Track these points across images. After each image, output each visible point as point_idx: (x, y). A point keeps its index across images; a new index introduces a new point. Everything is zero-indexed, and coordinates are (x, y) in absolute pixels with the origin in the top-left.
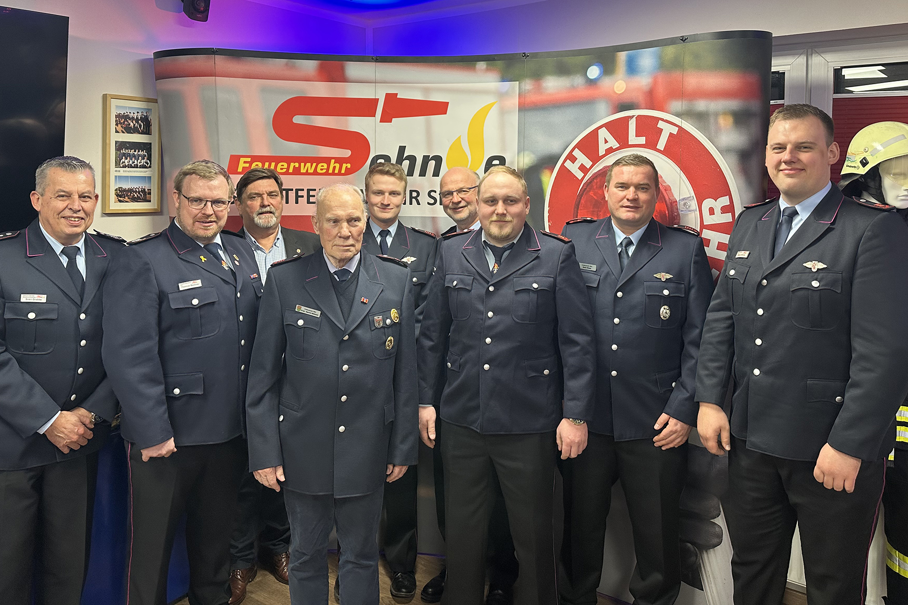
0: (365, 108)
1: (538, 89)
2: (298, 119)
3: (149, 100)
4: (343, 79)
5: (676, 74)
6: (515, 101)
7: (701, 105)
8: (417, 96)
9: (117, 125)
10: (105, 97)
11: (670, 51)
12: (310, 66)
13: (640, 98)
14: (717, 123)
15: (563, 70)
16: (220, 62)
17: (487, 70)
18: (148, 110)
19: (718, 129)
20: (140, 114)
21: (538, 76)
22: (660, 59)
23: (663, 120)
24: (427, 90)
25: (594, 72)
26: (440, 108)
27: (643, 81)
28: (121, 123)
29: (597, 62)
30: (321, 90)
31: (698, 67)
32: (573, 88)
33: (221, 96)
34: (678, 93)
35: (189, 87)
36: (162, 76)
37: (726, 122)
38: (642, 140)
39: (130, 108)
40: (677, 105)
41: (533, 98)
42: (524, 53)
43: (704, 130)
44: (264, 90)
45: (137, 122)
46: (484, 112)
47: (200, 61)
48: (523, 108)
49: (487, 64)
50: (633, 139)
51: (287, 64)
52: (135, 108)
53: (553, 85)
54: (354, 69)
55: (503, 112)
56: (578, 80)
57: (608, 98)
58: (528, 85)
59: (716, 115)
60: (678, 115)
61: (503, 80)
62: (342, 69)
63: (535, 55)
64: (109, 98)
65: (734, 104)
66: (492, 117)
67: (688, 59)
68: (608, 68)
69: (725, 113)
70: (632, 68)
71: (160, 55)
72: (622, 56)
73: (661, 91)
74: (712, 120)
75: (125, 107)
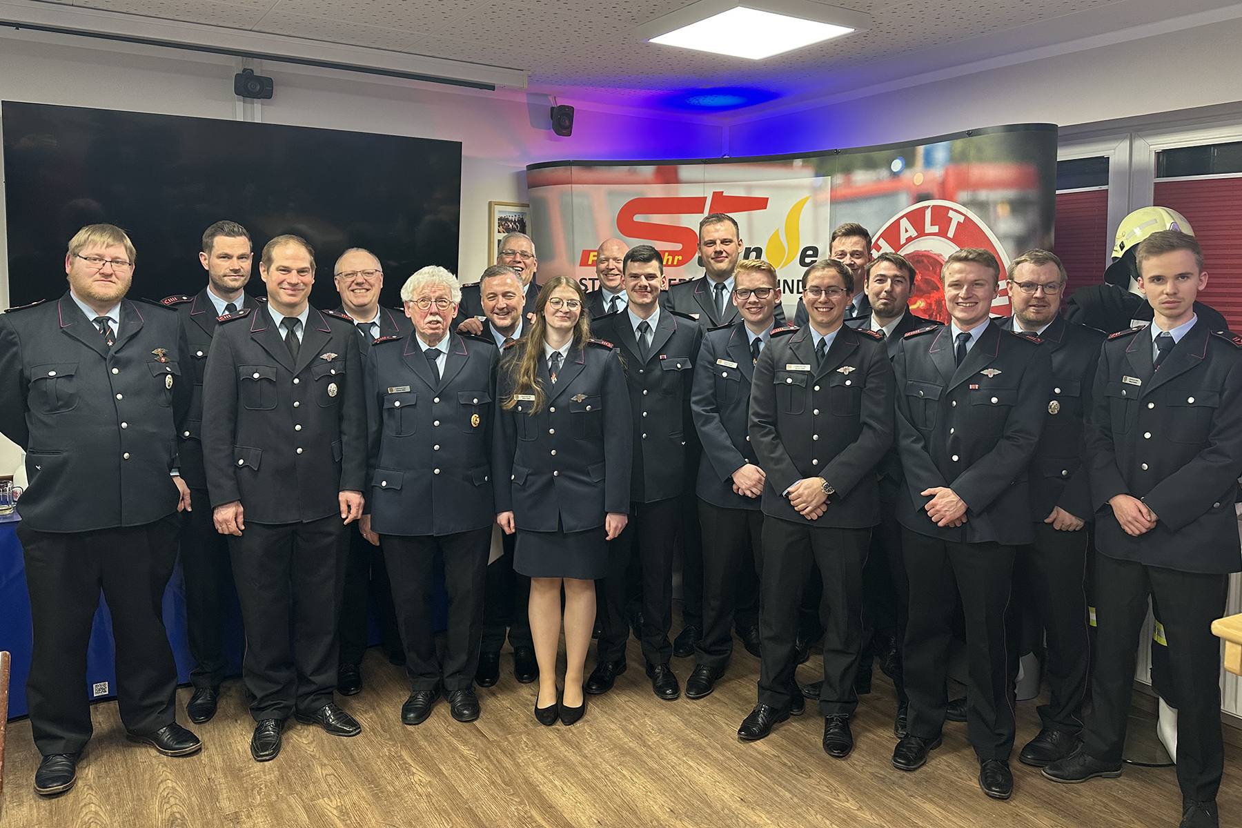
0: (694, 205)
1: (848, 183)
2: (638, 218)
3: (523, 205)
4: (677, 181)
5: (964, 166)
6: (827, 195)
7: (983, 195)
8: (741, 193)
9: (499, 226)
10: (490, 203)
11: (958, 144)
12: (648, 171)
13: (934, 190)
14: (995, 211)
15: (870, 165)
16: (576, 172)
17: (803, 166)
18: (523, 214)
19: (997, 218)
20: (517, 217)
21: (848, 170)
22: (951, 151)
23: (952, 209)
24: (749, 188)
25: (897, 165)
26: (761, 203)
27: (937, 173)
28: (502, 225)
29: (900, 156)
30: (657, 191)
31: (980, 160)
32: (879, 181)
33: (576, 200)
34: (964, 184)
35: (551, 194)
36: (533, 185)
37: (1003, 211)
38: (936, 229)
39: (509, 212)
40: (964, 195)
41: (844, 191)
42: (836, 150)
43: (984, 217)
44: (610, 193)
45: (515, 224)
46: (800, 205)
47: (560, 172)
48: (835, 201)
49: (803, 162)
50: (929, 228)
51: (629, 170)
52: (511, 212)
53: (862, 178)
54: (686, 171)
55: (816, 205)
56: (884, 173)
57: (908, 189)
58: (839, 179)
59: (995, 204)
60: (964, 205)
61: (817, 175)
62: (676, 172)
63: (846, 151)
64: (493, 204)
65: (1010, 194)
66: (807, 209)
67: (972, 152)
68: (909, 163)
69: (1002, 203)
70: (928, 162)
71: (531, 167)
72: (921, 150)
73: (951, 182)
74: (991, 209)
75: (505, 212)
